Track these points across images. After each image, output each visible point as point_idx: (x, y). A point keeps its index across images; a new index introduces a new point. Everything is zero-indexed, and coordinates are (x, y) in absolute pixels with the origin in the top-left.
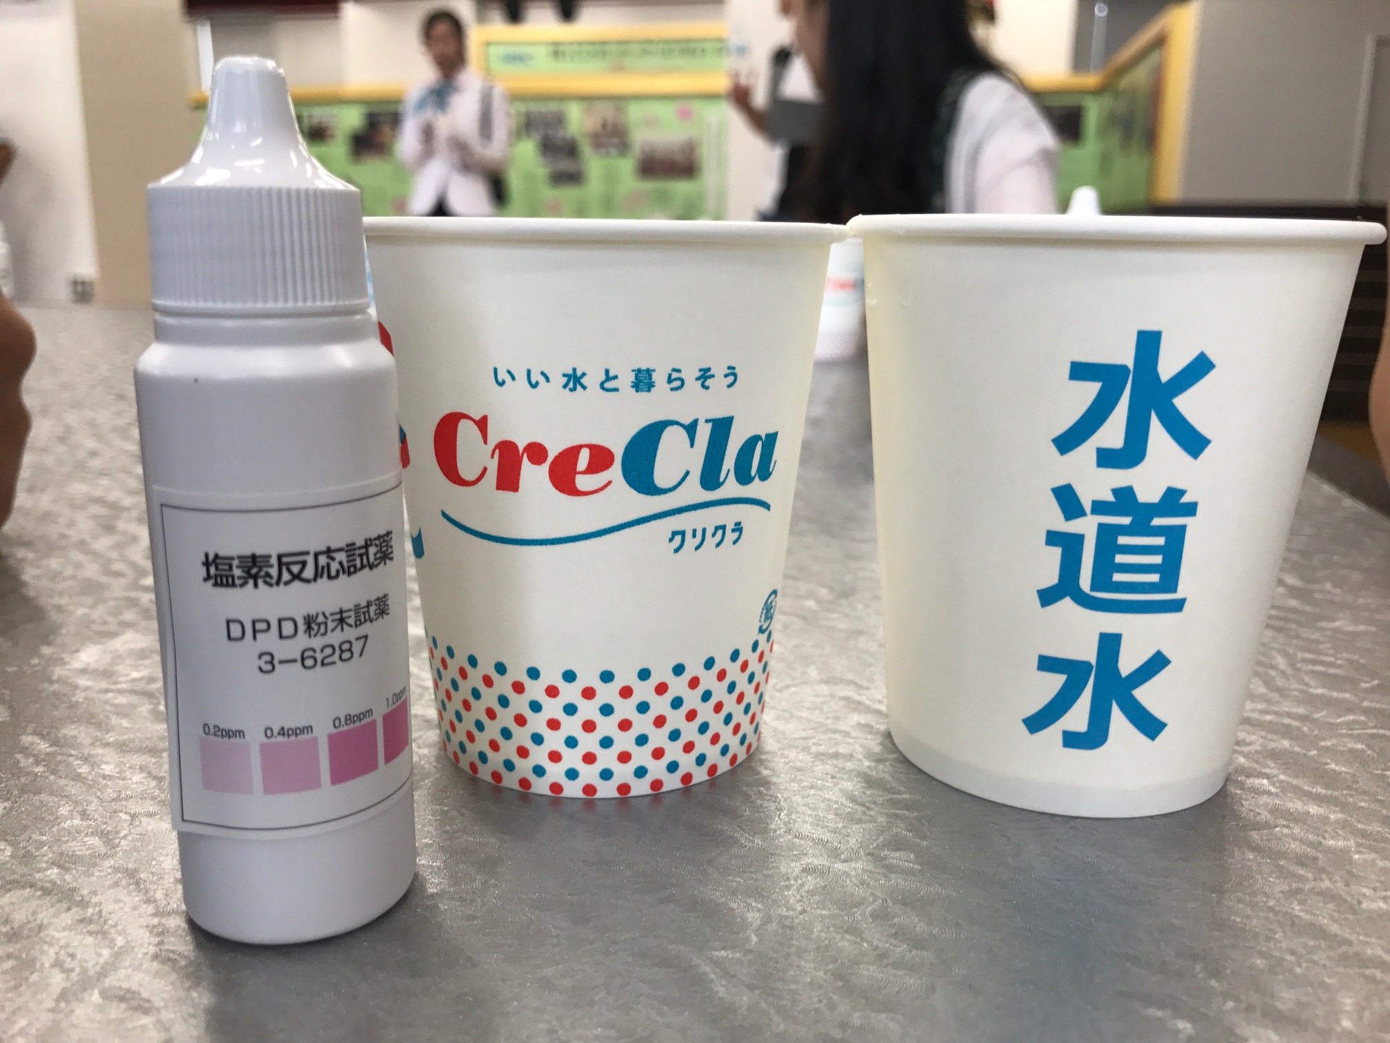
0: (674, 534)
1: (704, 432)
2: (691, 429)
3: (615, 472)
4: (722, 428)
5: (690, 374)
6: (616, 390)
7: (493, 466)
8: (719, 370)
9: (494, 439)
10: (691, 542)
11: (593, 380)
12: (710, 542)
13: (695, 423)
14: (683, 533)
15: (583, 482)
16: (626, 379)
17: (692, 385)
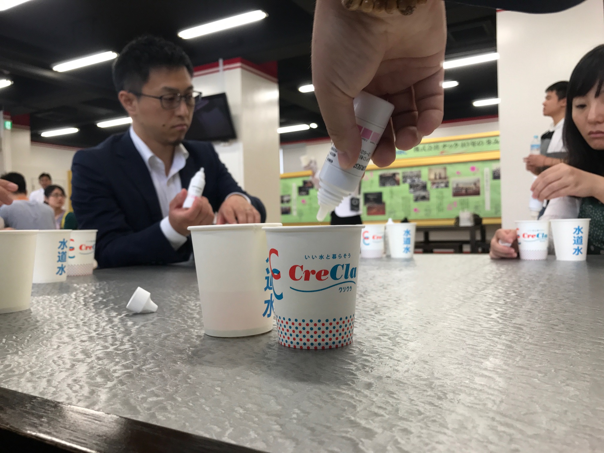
0: (340, 288)
1: (345, 267)
2: (343, 266)
3: (329, 275)
4: (348, 266)
5: (343, 255)
6: (329, 259)
7: (304, 276)
8: (347, 254)
9: (304, 270)
10: (343, 290)
11: (325, 257)
12: (346, 290)
13: (343, 265)
14: (341, 288)
15: (323, 278)
16: (331, 256)
17: (343, 257)
